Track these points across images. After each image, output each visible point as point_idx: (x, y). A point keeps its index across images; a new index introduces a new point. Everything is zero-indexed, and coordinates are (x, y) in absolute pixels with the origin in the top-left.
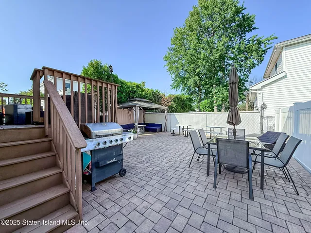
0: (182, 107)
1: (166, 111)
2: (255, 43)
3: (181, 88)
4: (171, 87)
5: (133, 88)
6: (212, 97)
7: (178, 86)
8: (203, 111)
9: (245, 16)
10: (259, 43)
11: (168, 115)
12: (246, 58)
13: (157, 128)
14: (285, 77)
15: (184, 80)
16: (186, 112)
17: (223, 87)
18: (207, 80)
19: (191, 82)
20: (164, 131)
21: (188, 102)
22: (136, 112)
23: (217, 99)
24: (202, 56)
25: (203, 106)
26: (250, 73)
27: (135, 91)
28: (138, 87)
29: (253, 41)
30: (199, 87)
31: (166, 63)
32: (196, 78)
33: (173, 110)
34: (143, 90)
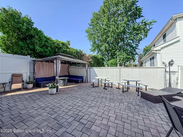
0: (98, 64)
1: (87, 66)
2: (143, 24)
3: (96, 51)
4: (90, 50)
5: (59, 45)
6: (117, 58)
7: (94, 50)
8: (111, 66)
9: (137, 7)
10: (146, 24)
11: (89, 69)
12: (137, 34)
13: (80, 80)
14: (179, 41)
15: (98, 46)
16: (100, 67)
17: (124, 51)
18: (113, 47)
19: (103, 48)
20: (85, 82)
21: (101, 60)
22: (56, 65)
23: (120, 59)
24: (111, 30)
25: (111, 63)
26: (139, 44)
27: (60, 48)
28: (63, 44)
29: (142, 23)
30: (108, 51)
31: (87, 34)
32: (107, 45)
33: (91, 65)
34: (68, 48)
